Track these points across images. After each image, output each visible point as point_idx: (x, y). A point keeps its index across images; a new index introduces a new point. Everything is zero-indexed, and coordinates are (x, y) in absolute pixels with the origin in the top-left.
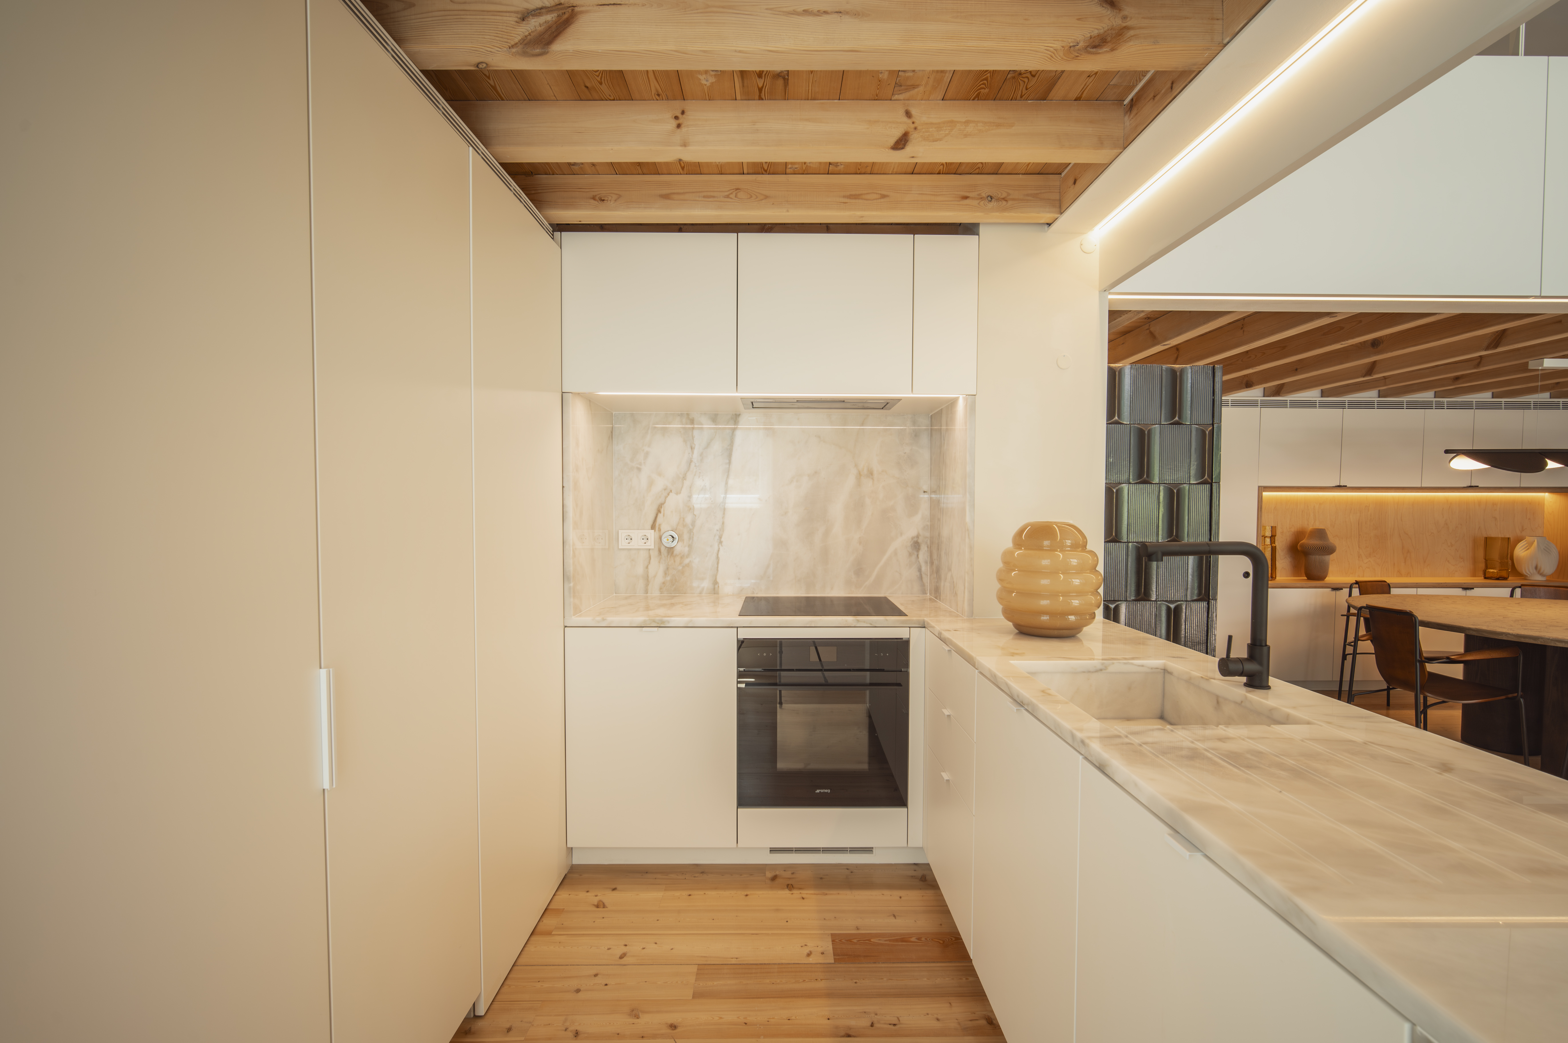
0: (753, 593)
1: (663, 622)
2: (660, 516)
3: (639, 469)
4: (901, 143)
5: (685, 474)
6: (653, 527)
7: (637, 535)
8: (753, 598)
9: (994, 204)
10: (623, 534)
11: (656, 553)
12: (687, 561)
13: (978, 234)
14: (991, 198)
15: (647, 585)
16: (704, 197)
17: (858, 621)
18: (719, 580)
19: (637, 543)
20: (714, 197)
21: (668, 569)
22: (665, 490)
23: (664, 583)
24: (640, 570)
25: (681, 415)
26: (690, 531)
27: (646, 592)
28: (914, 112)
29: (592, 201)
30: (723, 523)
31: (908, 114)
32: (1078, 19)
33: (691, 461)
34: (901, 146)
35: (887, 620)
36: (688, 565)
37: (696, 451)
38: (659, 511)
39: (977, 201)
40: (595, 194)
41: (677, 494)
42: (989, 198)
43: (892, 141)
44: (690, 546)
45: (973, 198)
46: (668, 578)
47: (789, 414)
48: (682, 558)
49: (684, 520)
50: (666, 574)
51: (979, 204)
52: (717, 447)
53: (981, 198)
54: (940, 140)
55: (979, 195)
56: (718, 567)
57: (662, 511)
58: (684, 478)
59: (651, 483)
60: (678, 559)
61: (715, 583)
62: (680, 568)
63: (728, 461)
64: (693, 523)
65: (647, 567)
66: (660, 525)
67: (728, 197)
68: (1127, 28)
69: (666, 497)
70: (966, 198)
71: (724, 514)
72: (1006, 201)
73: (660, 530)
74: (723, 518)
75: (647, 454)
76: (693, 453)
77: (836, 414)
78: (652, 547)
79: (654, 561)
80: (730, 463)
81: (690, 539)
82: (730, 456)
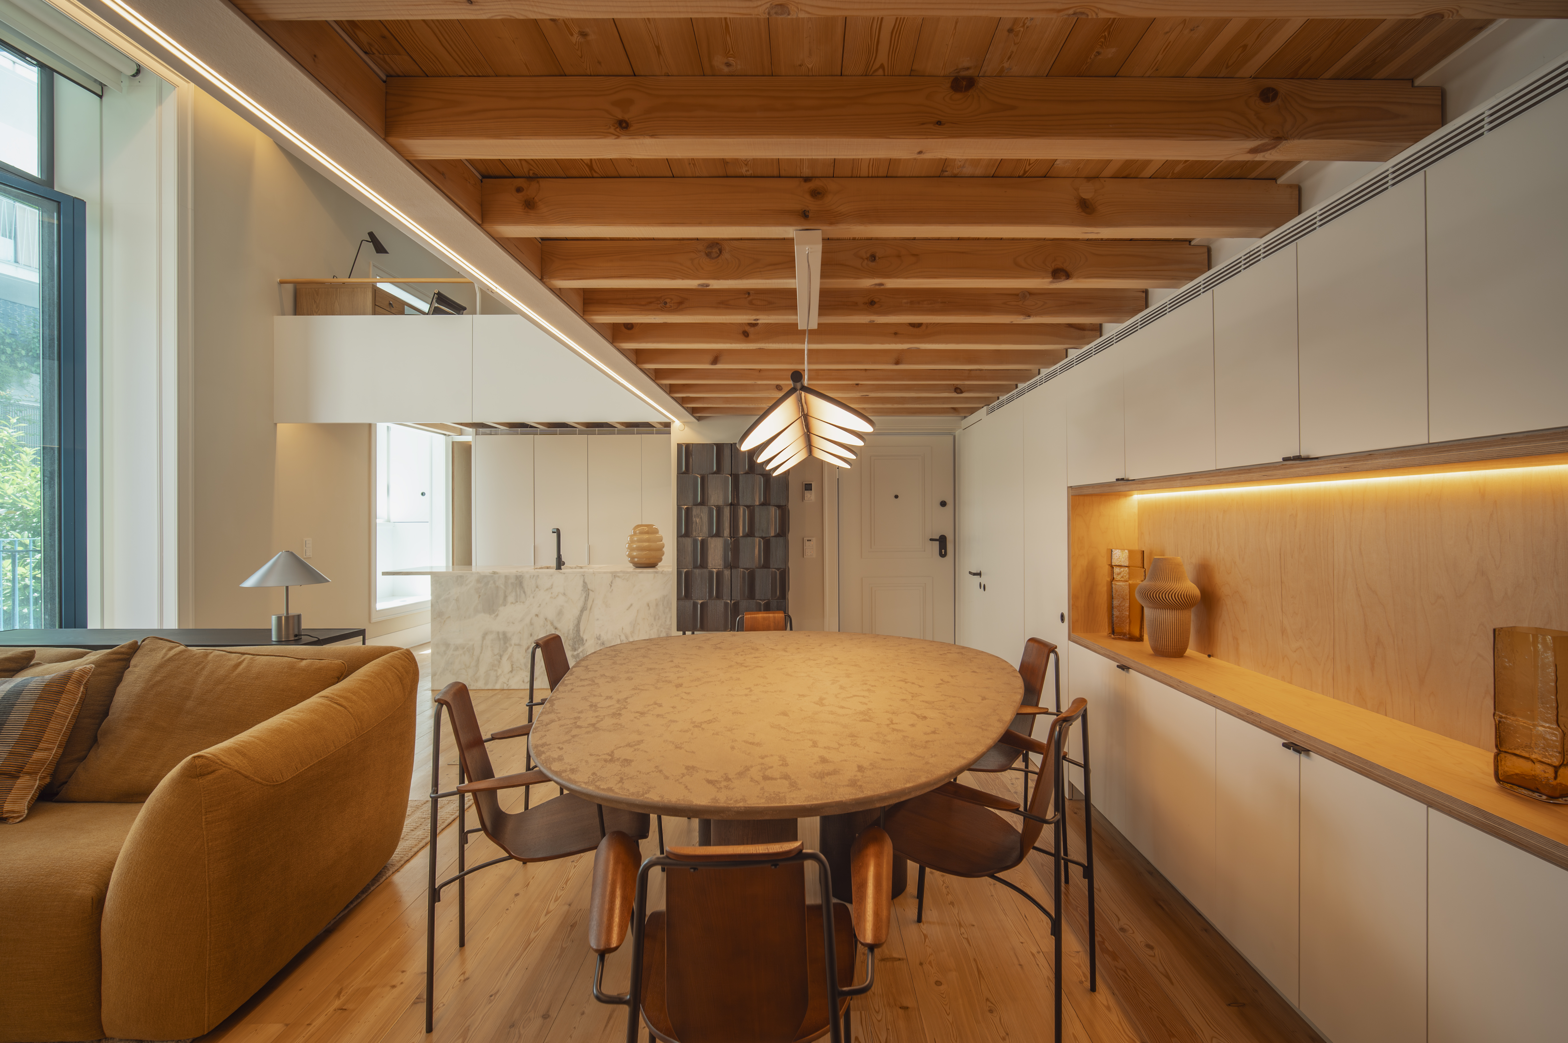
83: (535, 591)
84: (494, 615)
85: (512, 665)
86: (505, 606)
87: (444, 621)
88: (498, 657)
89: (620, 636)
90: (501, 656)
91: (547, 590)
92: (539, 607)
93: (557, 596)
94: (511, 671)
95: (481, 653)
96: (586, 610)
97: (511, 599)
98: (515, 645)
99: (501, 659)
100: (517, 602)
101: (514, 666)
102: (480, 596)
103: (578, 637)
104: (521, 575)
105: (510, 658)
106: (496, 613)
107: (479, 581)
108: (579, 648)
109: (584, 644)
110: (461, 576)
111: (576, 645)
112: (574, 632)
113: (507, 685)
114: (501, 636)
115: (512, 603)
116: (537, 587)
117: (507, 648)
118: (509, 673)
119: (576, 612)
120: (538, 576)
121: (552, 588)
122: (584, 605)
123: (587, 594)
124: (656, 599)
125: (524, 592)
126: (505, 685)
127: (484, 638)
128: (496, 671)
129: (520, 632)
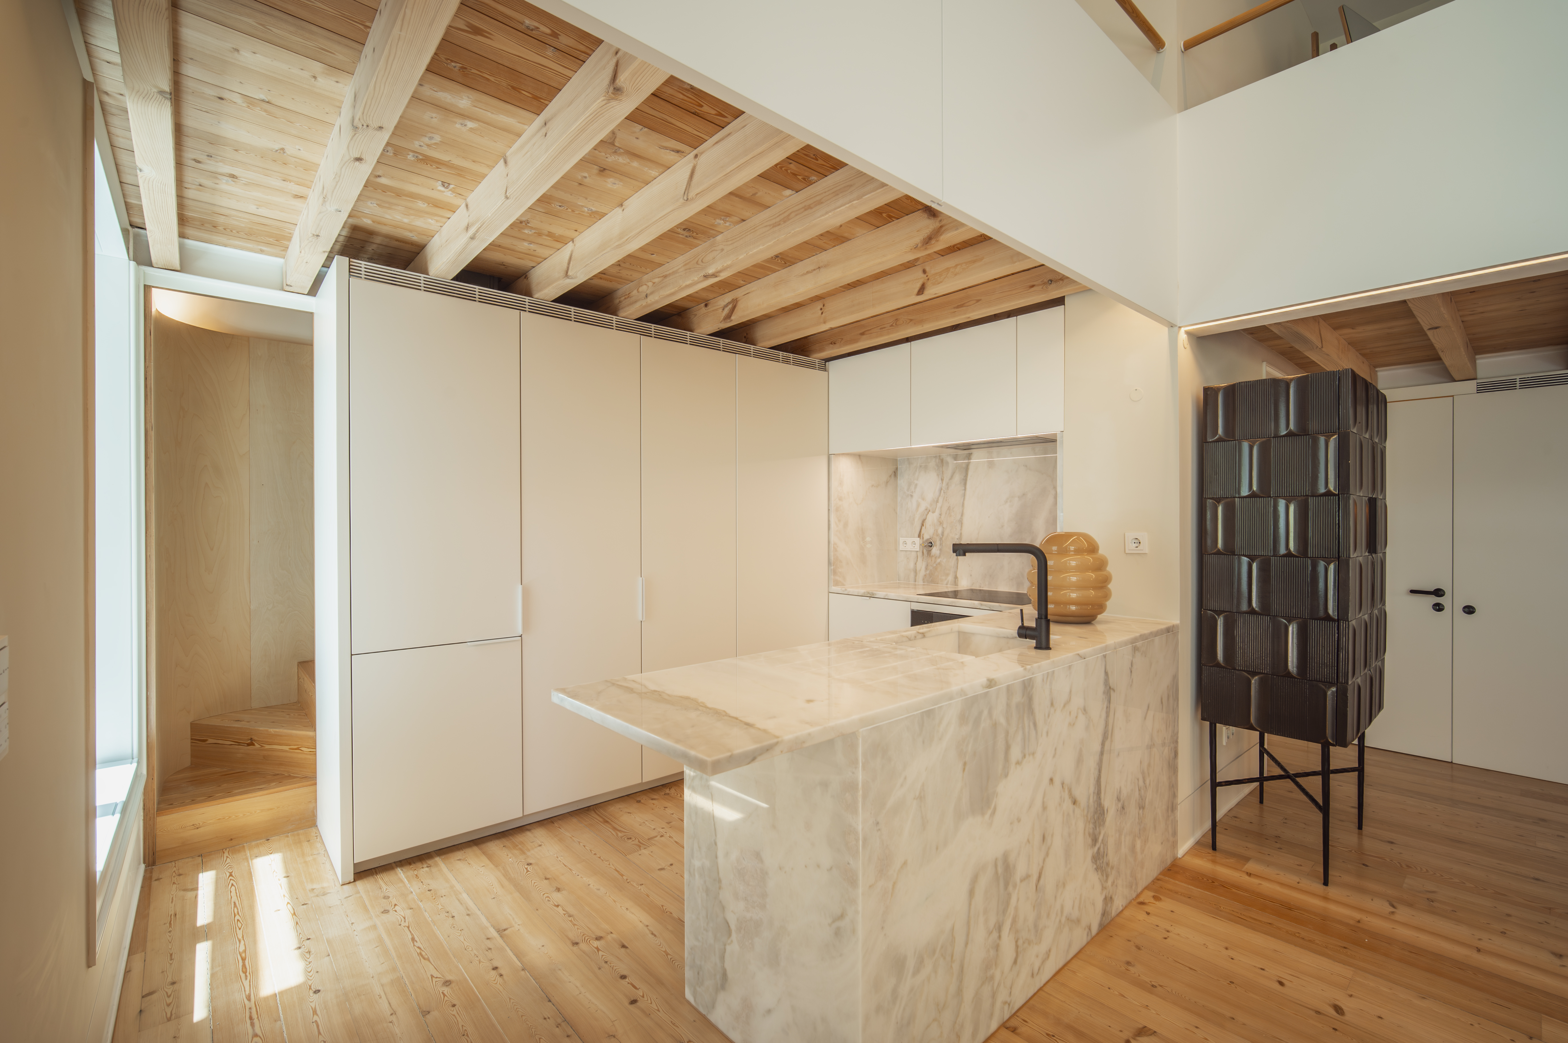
0: (980, 587)
1: (873, 594)
2: (923, 528)
3: (912, 496)
4: (921, 291)
5: (938, 498)
6: (919, 536)
7: (909, 540)
8: (980, 590)
9: (1053, 285)
10: (901, 540)
11: (921, 553)
12: (938, 561)
13: (1064, 305)
14: (1051, 281)
15: (916, 576)
16: (880, 329)
17: (981, 605)
18: (958, 576)
19: (909, 547)
20: (885, 328)
21: (927, 565)
22: (926, 510)
23: (925, 575)
24: (912, 565)
25: (936, 457)
26: (941, 539)
27: (915, 581)
28: (927, 269)
29: (831, 345)
30: (961, 534)
31: (924, 272)
32: (917, 231)
33: (941, 489)
34: (921, 293)
35: (1000, 606)
36: (939, 564)
37: (944, 482)
38: (923, 525)
39: (1041, 287)
40: (831, 341)
41: (933, 512)
42: (1050, 282)
43: (916, 291)
44: (941, 550)
45: (1039, 285)
46: (928, 572)
47: (1004, 450)
48: (936, 558)
49: (937, 532)
50: (926, 569)
51: (1042, 288)
52: (957, 478)
53: (1044, 283)
54: (941, 282)
55: (1041, 282)
56: (957, 566)
57: (924, 525)
58: (937, 501)
59: (918, 505)
60: (933, 559)
61: (956, 578)
62: (935, 565)
63: (964, 488)
64: (943, 534)
65: (916, 564)
66: (923, 535)
67: (892, 326)
68: (941, 227)
69: (927, 515)
70: (1033, 286)
71: (962, 527)
72: (1062, 280)
73: (923, 538)
74: (961, 530)
75: (916, 485)
76: (942, 483)
77: (1039, 447)
78: (918, 550)
79: (920, 559)
80: (965, 489)
81: (940, 544)
82: (965, 484)
83: (1049, 716)
84: (989, 812)
85: (1016, 942)
86: (1006, 776)
87: (894, 884)
88: (995, 935)
89: (1138, 780)
90: (999, 928)
91: (1064, 706)
92: (1054, 756)
93: (1076, 717)
94: (1015, 962)
95: (967, 944)
96: (1107, 738)
97: (1016, 753)
98: (1022, 881)
99: (1000, 937)
100: (1024, 756)
101: (1020, 942)
102: (965, 764)
103: (1099, 809)
104: (1031, 679)
105: (1014, 921)
106: (993, 806)
107: (963, 718)
108: (1100, 833)
109: (1105, 819)
110: (929, 713)
111: (1096, 829)
112: (1095, 797)
113: (1009, 1005)
114: (1000, 870)
115: (1018, 763)
116: (1052, 704)
117: (1009, 896)
118: (1011, 970)
119: (1097, 747)
120: (1053, 672)
121: (1070, 700)
122: (1106, 726)
123: (1108, 700)
124: (1168, 687)
125: (1035, 725)
126: (1006, 1007)
127: (971, 893)
128: (992, 978)
129: (1028, 841)
